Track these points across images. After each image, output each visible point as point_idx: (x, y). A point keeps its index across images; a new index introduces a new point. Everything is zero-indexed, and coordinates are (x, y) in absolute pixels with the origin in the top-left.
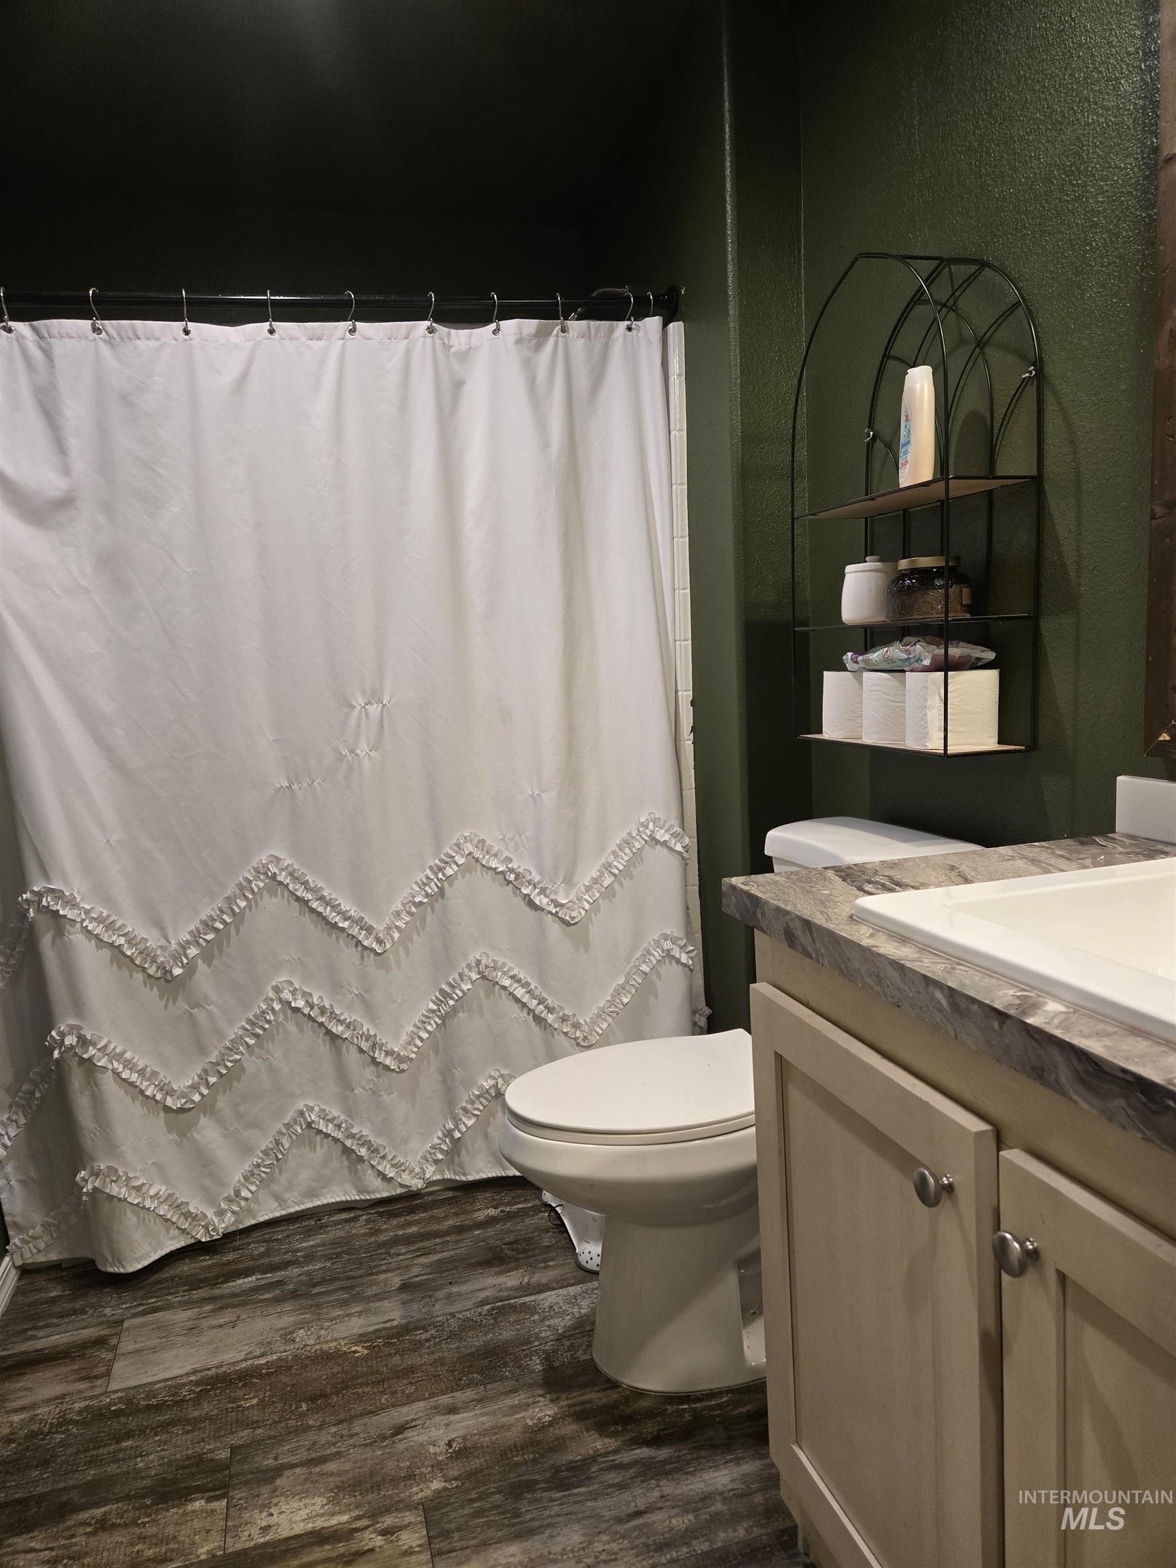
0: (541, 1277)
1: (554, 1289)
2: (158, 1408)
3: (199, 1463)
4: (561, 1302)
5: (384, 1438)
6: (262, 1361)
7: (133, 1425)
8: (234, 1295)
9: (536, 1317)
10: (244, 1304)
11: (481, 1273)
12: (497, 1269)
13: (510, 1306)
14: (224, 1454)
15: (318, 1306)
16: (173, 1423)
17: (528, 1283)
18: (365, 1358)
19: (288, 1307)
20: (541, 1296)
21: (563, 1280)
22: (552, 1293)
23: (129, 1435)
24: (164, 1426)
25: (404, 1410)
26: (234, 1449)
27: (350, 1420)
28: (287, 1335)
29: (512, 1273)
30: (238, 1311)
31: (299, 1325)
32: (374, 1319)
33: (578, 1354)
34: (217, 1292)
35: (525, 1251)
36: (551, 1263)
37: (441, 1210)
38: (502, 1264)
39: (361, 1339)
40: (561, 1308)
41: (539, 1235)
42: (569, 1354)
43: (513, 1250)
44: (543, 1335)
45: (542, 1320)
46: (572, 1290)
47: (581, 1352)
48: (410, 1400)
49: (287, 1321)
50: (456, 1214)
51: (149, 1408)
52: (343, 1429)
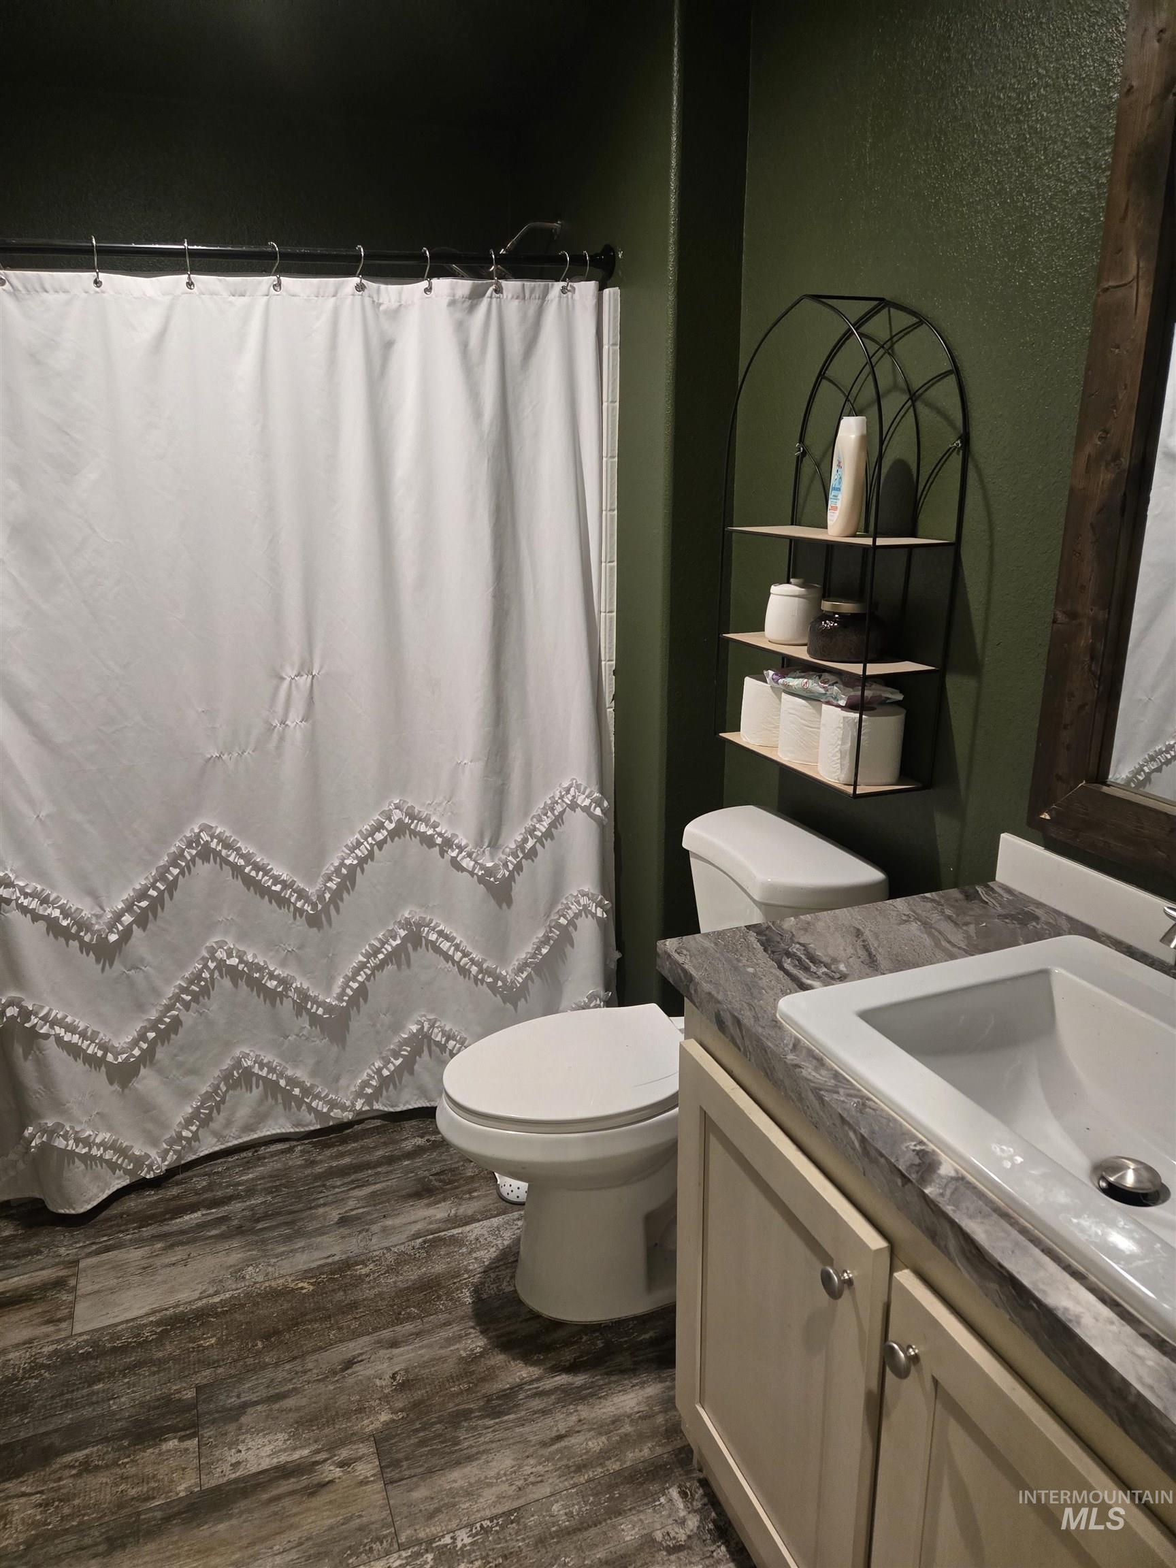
0: (467, 1208)
1: (479, 1221)
2: (124, 1350)
3: (168, 1404)
4: (485, 1233)
5: (335, 1373)
6: (216, 1299)
7: (101, 1369)
8: (183, 1232)
9: (464, 1250)
10: (193, 1241)
11: (412, 1205)
12: (426, 1201)
13: (441, 1239)
14: (190, 1394)
15: (263, 1242)
16: (139, 1364)
17: (456, 1216)
18: (312, 1295)
19: (235, 1243)
20: (468, 1228)
21: (487, 1211)
22: (477, 1224)
23: (99, 1378)
24: (133, 1367)
25: (351, 1345)
26: (199, 1389)
27: (303, 1356)
28: (237, 1273)
29: (440, 1205)
30: (187, 1249)
31: (248, 1263)
32: (317, 1255)
33: (503, 1286)
34: (166, 1229)
35: (451, 1182)
36: (475, 1194)
37: (371, 1140)
38: (431, 1196)
39: (306, 1275)
40: (486, 1239)
41: (463, 1166)
42: (494, 1286)
43: (440, 1181)
44: (471, 1268)
45: (470, 1253)
46: (495, 1221)
47: (505, 1284)
48: (355, 1335)
49: (235, 1258)
50: (385, 1144)
51: (115, 1350)
52: (297, 1365)
